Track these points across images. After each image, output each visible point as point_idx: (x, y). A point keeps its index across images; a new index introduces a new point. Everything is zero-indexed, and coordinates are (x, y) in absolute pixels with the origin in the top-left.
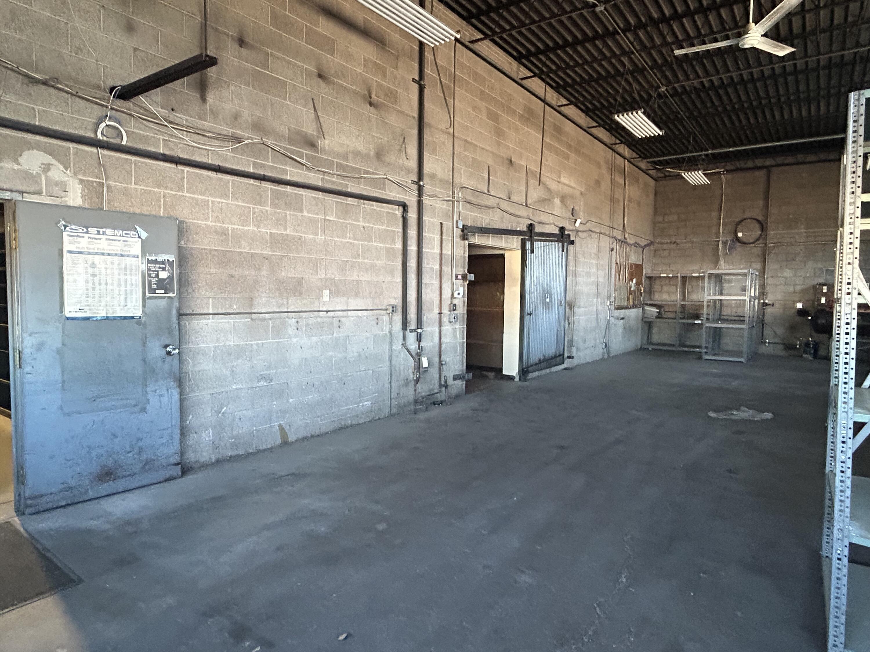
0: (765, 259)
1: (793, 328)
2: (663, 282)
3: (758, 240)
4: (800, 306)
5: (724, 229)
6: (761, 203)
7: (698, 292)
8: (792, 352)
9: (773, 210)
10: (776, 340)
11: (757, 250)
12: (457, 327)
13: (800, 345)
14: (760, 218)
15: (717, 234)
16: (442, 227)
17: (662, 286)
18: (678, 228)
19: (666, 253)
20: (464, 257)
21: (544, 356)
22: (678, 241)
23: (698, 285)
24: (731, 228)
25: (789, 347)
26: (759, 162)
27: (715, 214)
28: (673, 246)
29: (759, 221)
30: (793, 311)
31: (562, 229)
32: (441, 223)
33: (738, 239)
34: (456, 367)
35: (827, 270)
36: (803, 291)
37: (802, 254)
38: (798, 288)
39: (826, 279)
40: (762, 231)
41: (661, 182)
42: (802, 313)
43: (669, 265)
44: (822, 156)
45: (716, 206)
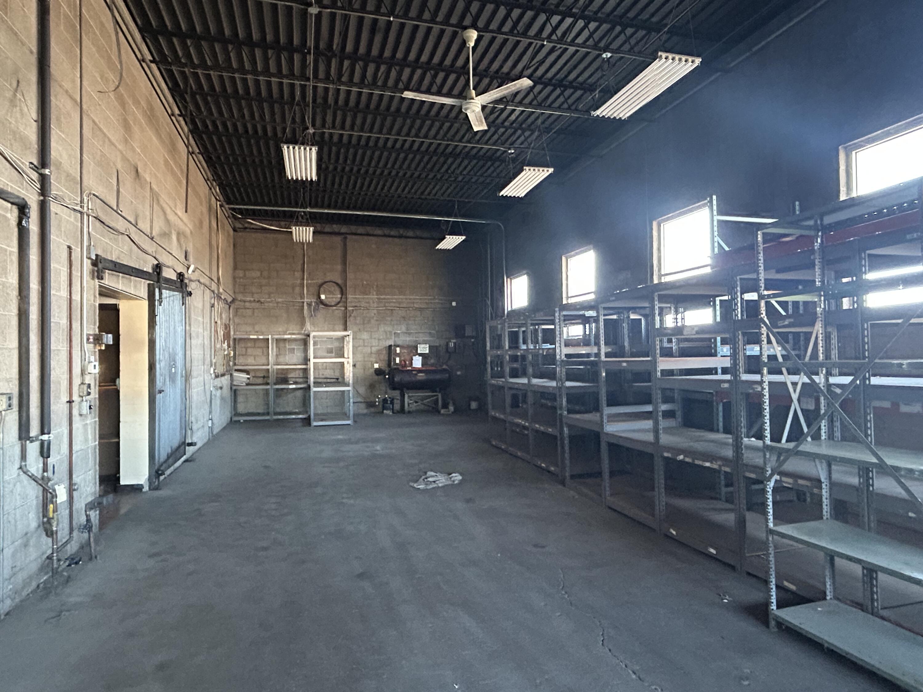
0: (346, 321)
1: (372, 387)
2: (249, 345)
3: (339, 303)
4: (376, 366)
5: (308, 291)
6: (339, 267)
7: (285, 354)
8: (372, 410)
9: (350, 275)
10: (359, 400)
11: (338, 312)
12: (88, 422)
13: (379, 402)
14: (340, 282)
15: (302, 296)
16: (70, 253)
17: (246, 348)
18: (261, 286)
19: (249, 312)
20: (95, 306)
21: (171, 448)
22: (262, 300)
23: (285, 347)
24: (313, 290)
25: (370, 405)
26: (335, 228)
27: (298, 274)
28: (257, 305)
29: (337, 284)
30: (372, 371)
31: (181, 276)
32: (69, 247)
33: (322, 302)
34: (89, 489)
35: (395, 333)
36: (379, 352)
37: (375, 318)
38: (374, 349)
39: (395, 341)
40: (342, 294)
41: (240, 234)
42: (378, 372)
43: (253, 325)
44: (387, 232)
45: (300, 267)
